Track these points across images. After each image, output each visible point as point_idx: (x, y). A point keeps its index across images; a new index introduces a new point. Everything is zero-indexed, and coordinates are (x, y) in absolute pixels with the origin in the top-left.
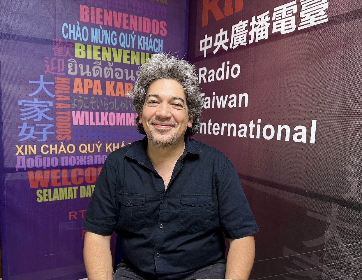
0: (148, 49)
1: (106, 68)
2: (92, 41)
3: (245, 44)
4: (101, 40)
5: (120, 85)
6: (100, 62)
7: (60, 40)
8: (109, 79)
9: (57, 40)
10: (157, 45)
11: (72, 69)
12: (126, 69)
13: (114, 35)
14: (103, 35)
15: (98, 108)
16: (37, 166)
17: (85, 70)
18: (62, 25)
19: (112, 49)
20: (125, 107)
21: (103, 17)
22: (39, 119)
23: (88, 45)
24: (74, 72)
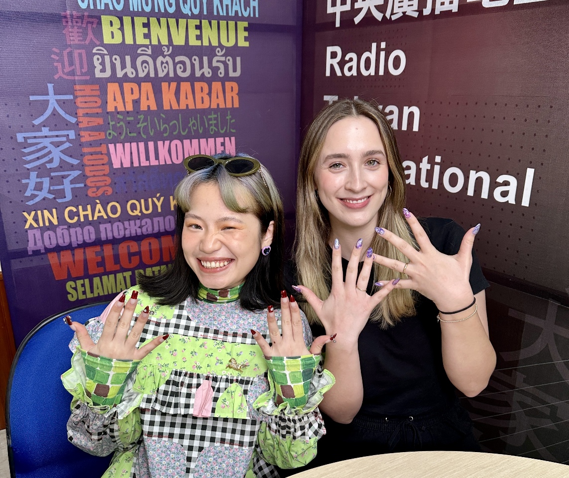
0: (233, 14)
1: (160, 59)
2: (131, 9)
3: (416, 15)
4: (147, 5)
5: (185, 87)
6: (148, 49)
7: (74, 13)
8: (167, 78)
9: (68, 12)
10: (247, 3)
11: (101, 67)
12: (194, 57)
15: (152, 134)
16: (61, 242)
17: (123, 66)
19: (167, 20)
20: (198, 127)
22: (55, 164)
23: (124, 18)
24: (105, 72)
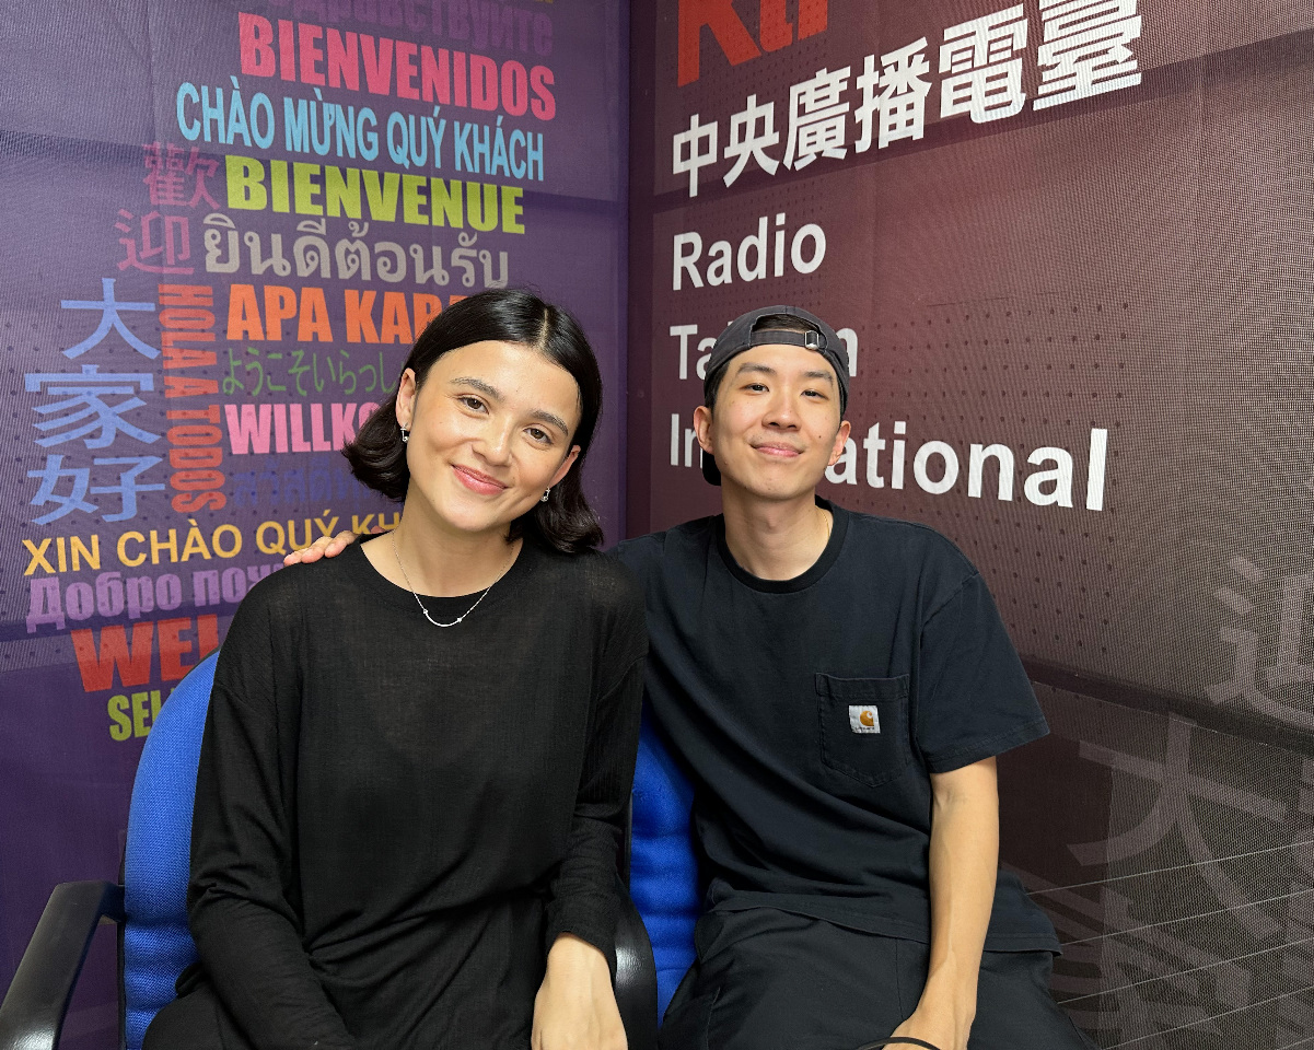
0: (492, 172)
1: (343, 245)
2: (289, 148)
3: (841, 154)
4: (321, 141)
5: (394, 301)
6: (320, 223)
7: (171, 147)
8: (356, 282)
9: (158, 145)
10: (521, 154)
11: (219, 252)
12: (415, 246)
13: (367, 121)
14: (327, 124)
15: (319, 389)
16: (104, 610)
17: (266, 253)
18: (177, 91)
19: (361, 174)
21: (326, 53)
22: (106, 440)
23: (274, 164)
24: (226, 261)
